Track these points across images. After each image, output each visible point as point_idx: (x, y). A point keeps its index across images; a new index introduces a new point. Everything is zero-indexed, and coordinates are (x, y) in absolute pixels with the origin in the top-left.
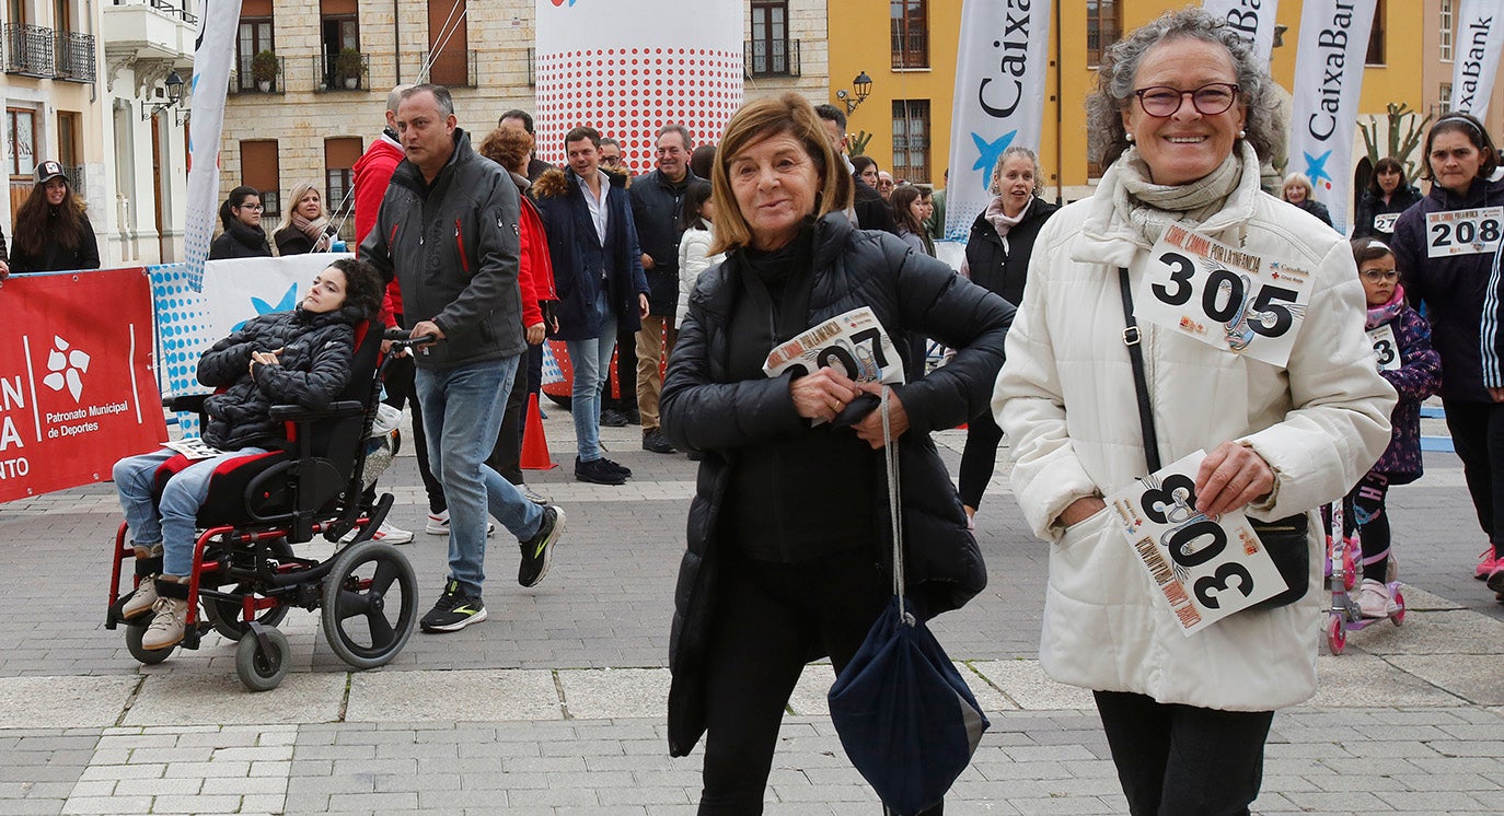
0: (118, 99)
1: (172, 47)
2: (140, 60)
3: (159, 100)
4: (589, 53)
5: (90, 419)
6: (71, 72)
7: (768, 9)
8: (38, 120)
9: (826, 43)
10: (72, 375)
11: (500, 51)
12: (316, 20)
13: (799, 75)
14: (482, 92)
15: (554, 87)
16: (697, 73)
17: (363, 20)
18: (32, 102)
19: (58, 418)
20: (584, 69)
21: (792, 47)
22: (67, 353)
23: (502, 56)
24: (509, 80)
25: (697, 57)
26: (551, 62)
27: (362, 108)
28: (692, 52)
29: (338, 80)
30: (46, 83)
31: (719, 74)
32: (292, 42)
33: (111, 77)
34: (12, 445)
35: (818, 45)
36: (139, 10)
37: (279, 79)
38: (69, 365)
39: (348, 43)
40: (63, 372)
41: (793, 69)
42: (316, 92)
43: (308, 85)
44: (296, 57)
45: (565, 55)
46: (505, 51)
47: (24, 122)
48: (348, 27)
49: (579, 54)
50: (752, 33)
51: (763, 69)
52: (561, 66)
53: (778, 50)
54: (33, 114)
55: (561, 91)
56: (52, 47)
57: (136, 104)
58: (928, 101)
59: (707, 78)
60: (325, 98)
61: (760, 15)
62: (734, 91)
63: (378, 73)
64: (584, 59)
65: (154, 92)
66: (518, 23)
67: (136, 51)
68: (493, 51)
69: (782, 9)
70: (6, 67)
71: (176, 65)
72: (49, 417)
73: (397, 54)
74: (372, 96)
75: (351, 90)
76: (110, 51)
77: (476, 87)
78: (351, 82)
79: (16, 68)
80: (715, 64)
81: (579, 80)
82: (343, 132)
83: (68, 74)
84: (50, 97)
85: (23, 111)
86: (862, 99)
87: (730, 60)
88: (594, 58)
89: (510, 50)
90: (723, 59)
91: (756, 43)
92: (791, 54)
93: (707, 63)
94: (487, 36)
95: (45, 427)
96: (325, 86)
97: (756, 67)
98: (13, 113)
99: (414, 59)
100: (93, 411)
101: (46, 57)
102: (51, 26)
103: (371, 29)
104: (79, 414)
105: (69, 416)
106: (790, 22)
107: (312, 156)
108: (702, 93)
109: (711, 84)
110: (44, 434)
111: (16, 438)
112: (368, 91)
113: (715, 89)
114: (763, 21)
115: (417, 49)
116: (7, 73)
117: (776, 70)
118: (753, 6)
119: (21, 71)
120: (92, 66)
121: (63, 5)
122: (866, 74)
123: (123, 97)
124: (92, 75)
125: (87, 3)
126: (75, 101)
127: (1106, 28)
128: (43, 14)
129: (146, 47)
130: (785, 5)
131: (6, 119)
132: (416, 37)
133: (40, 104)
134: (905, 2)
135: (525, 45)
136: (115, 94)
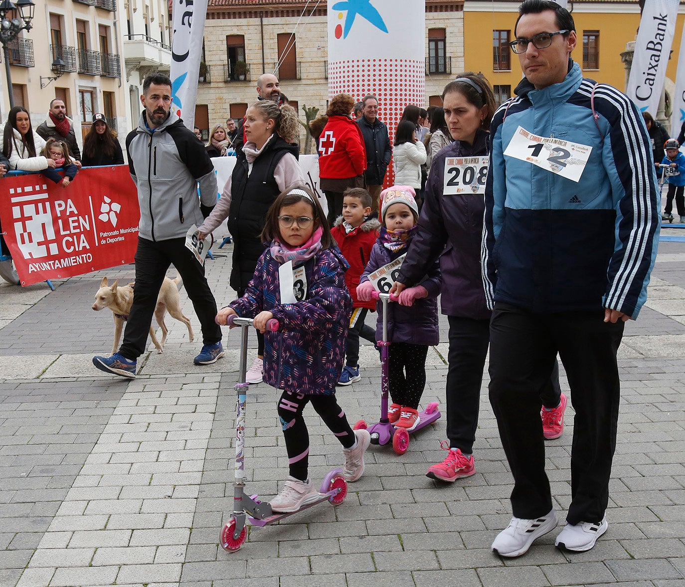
0: (132, 86)
1: (157, 60)
2: (142, 67)
4: (353, 61)
5: (121, 235)
6: (109, 73)
7: (436, 42)
8: (94, 96)
9: (463, 58)
10: (112, 215)
11: (312, 62)
12: (225, 47)
13: (450, 73)
14: (303, 82)
15: (337, 78)
16: (403, 70)
17: (247, 47)
18: (91, 87)
19: (105, 235)
20: (351, 69)
21: (447, 60)
22: (110, 204)
23: (312, 64)
24: (316, 76)
25: (403, 63)
26: (335, 66)
27: (247, 90)
28: (401, 61)
29: (235, 77)
30: (97, 78)
31: (414, 71)
32: (214, 58)
33: (128, 75)
34: (84, 247)
35: (460, 59)
36: (141, 42)
37: (208, 75)
38: (111, 210)
39: (240, 59)
40: (108, 213)
41: (448, 70)
42: (226, 82)
43: (221, 79)
44: (215, 65)
45: (342, 62)
46: (314, 62)
47: (87, 96)
48: (240, 51)
49: (348, 62)
50: (429, 53)
51: (434, 71)
52: (340, 68)
53: (441, 62)
54: (92, 93)
55: (340, 80)
56: (99, 61)
58: (510, 85)
59: (408, 73)
60: (230, 85)
61: (433, 45)
62: (421, 79)
63: (255, 73)
64: (351, 64)
66: (320, 49)
67: (140, 62)
68: (309, 62)
69: (442, 43)
70: (78, 70)
71: (159, 69)
72: (101, 234)
73: (263, 64)
74: (251, 84)
75: (241, 81)
76: (127, 62)
77: (300, 79)
78: (242, 77)
79: (83, 71)
80: (412, 66)
81: (348, 74)
82: (238, 101)
83: (108, 73)
84: (99, 85)
85: (87, 91)
87: (419, 65)
88: (355, 64)
89: (317, 62)
90: (415, 64)
91: (431, 58)
92: (447, 63)
93: (408, 66)
94: (306, 55)
95: (100, 239)
96: (229, 79)
97: (431, 70)
98: (82, 92)
99: (271, 66)
100: (122, 231)
101: (97, 65)
102: (99, 50)
103: (250, 52)
104: (116, 233)
105: (111, 234)
106: (447, 49)
107: (224, 113)
108: (406, 81)
109: (410, 76)
110: (99, 242)
111: (86, 244)
112: (250, 81)
113: (412, 78)
114: (434, 48)
115: (273, 61)
116: (79, 73)
117: (440, 71)
118: (430, 41)
119: (85, 72)
120: (119, 70)
121: (104, 40)
122: (481, 73)
123: (134, 84)
124: (119, 74)
125: (116, 39)
126: (111, 86)
127: (592, 51)
128: (95, 45)
129: (144, 60)
130: (444, 41)
131: (79, 95)
132: (272, 55)
133: (95, 88)
134: (500, 39)
135: (323, 59)
136: (130, 83)
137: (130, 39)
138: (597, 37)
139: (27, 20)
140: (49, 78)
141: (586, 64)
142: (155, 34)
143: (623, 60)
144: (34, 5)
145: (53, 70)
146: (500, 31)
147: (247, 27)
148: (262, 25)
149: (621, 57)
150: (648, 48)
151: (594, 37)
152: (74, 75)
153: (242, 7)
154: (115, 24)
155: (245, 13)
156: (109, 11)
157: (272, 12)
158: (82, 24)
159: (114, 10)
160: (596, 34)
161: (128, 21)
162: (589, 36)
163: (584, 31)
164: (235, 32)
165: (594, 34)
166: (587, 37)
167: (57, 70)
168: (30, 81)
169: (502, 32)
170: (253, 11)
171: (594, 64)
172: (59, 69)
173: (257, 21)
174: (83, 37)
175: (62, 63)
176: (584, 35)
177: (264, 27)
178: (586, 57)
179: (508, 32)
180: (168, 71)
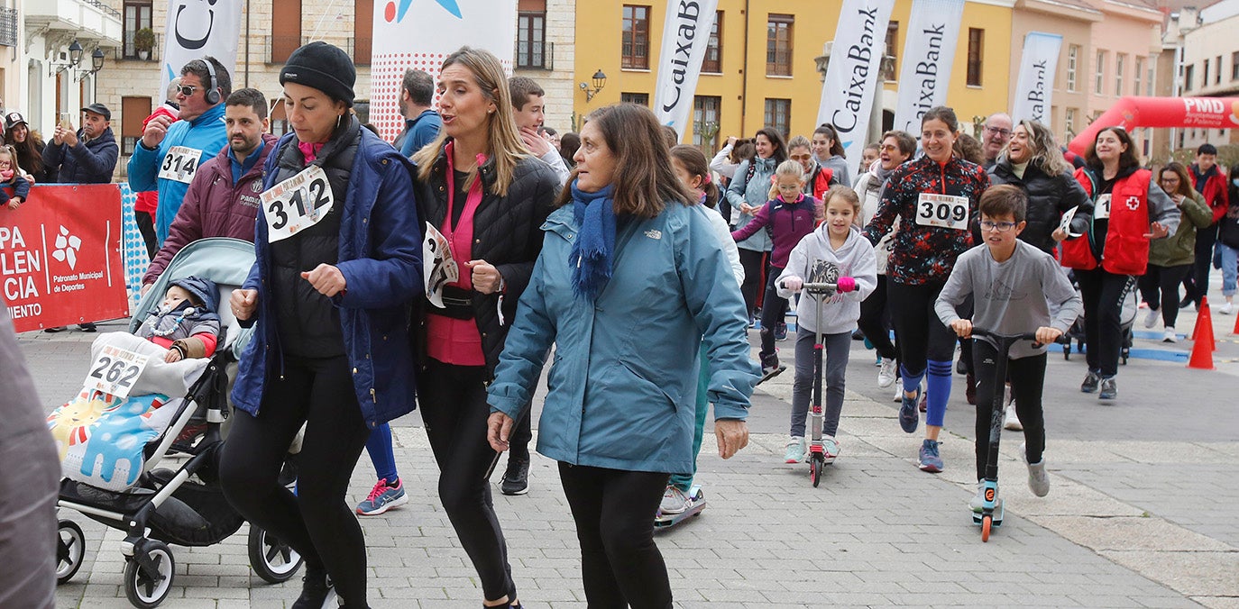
0: (32, 60)
1: (76, 22)
2: (51, 30)
3: (62, 62)
5: (80, 282)
7: (531, 18)
9: (573, 46)
13: (552, 70)
15: (384, 77)
19: (60, 279)
21: (547, 48)
22: (67, 237)
33: (29, 42)
34: (31, 294)
35: (567, 48)
37: (155, 50)
38: (68, 245)
40: (65, 249)
41: (548, 64)
46: (331, 38)
50: (518, 36)
51: (525, 63)
52: (389, 63)
53: (537, 50)
57: (45, 64)
58: (648, 94)
61: (525, 22)
65: (59, 56)
66: (341, 18)
67: (48, 24)
69: (541, 19)
71: (77, 36)
73: (247, 36)
76: (28, 22)
86: (598, 90)
89: (335, 38)
91: (521, 43)
92: (547, 53)
94: (317, 26)
99: (260, 40)
100: (82, 276)
104: (73, 278)
105: (67, 278)
106: (547, 29)
111: (34, 290)
114: (527, 27)
115: (262, 34)
117: (534, 64)
118: (520, 15)
120: (14, 34)
122: (602, 71)
123: (36, 58)
124: (14, 40)
126: (1, 59)
127: (781, 47)
129: (57, 20)
130: (543, 16)
132: (263, 24)
134: (633, 19)
135: (345, 35)
136: (30, 55)
138: (790, 25)
141: (772, 67)
143: (819, 68)
146: (634, 7)
149: (815, 64)
150: (850, 56)
151: (785, 25)
160: (789, 20)
162: (777, 23)
163: (770, 15)
165: (784, 20)
166: (774, 24)
169: (637, 9)
171: (785, 68)
176: (769, 22)
178: (772, 55)
179: (648, 9)
180: (88, 39)
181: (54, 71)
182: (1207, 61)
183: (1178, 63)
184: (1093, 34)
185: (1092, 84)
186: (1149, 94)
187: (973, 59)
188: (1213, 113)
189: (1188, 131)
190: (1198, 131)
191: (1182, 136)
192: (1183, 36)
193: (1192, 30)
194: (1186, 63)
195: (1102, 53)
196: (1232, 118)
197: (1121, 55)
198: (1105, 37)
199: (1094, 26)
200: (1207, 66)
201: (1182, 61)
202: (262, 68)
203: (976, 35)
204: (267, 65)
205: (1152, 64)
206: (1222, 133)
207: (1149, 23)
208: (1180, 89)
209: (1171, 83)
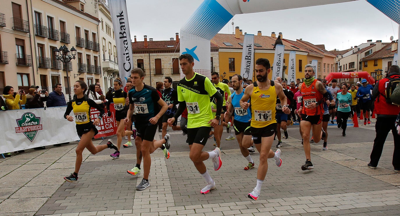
1: (113, 68)
2: (108, 70)
8: (92, 81)
12: (136, 63)
17: (144, 63)
21: (214, 68)
23: (167, 69)
24: (168, 73)
30: (93, 74)
33: (104, 73)
35: (218, 68)
36: (108, 62)
47: (90, 81)
48: (142, 65)
54: (91, 79)
56: (94, 68)
57: (108, 78)
63: (147, 72)
65: (110, 76)
66: (170, 64)
70: (87, 72)
73: (150, 69)
74: (146, 76)
76: (103, 69)
77: (163, 74)
83: (97, 72)
85: (90, 79)
89: (169, 68)
90: (207, 71)
94: (165, 66)
98: (88, 79)
99: (153, 70)
101: (93, 70)
102: (94, 65)
103: (146, 65)
106: (213, 64)
115: (153, 68)
116: (87, 73)
119: (89, 72)
120: (101, 72)
121: (96, 61)
123: (106, 76)
124: (101, 73)
125: (100, 61)
126: (98, 77)
128: (92, 63)
129: (109, 68)
131: (87, 80)
132: (153, 66)
133: (93, 78)
134: (231, 61)
135: (171, 68)
136: (104, 76)
137: (104, 61)
139: (74, 55)
140: (77, 75)
142: (112, 59)
144: (76, 50)
145: (78, 72)
146: (231, 58)
147: (144, 57)
148: (149, 56)
152: (86, 74)
153: (142, 50)
154: (99, 56)
155: (143, 52)
156: (97, 51)
157: (153, 51)
158: (88, 56)
159: (99, 52)
161: (104, 55)
164: (140, 58)
167: (80, 72)
168: (71, 76)
170: (146, 51)
172: (81, 71)
173: (148, 54)
174: (88, 60)
175: (82, 69)
177: (150, 57)
179: (234, 59)
180: (117, 72)
181: (110, 79)
182: (344, 65)
183: (338, 66)
184: (323, 60)
185: (323, 70)
186: (334, 72)
187: (300, 66)
188: (348, 75)
189: (341, 79)
190: (343, 79)
191: (340, 80)
192: (339, 60)
193: (341, 59)
194: (340, 66)
195: (325, 64)
196: (351, 76)
197: (328, 64)
198: (325, 61)
199: (323, 59)
200: (344, 66)
201: (339, 65)
202: (154, 76)
203: (300, 61)
204: (155, 75)
205: (334, 66)
206: (348, 79)
207: (333, 58)
208: (339, 71)
209: (337, 70)
